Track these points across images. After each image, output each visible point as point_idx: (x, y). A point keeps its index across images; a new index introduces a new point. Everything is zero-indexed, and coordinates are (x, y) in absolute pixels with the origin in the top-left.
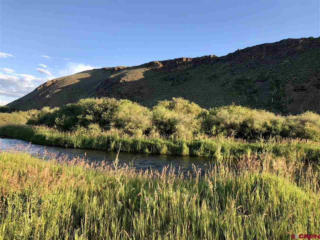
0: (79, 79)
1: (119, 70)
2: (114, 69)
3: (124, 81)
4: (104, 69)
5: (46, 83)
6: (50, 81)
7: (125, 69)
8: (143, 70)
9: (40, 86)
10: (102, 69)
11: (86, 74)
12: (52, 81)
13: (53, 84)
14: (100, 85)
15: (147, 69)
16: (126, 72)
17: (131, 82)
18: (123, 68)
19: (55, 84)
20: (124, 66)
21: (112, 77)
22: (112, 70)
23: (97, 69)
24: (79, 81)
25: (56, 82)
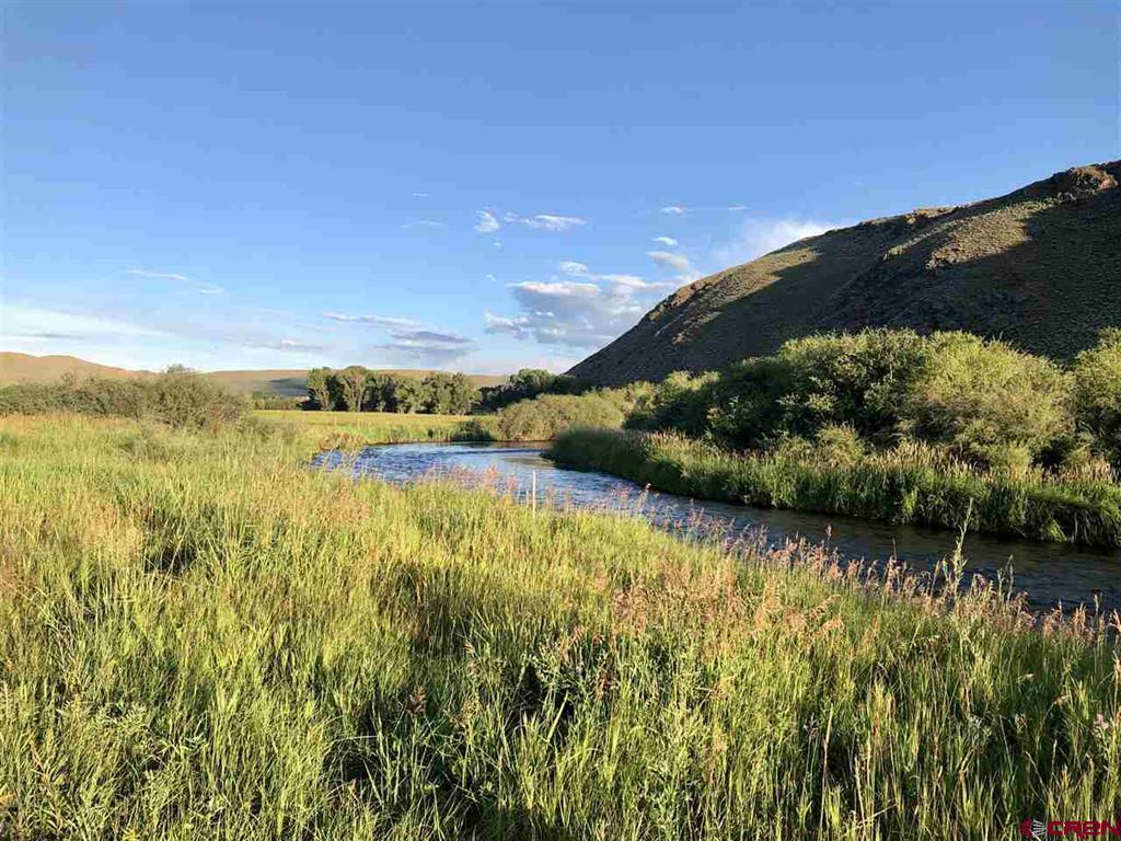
0: (776, 273)
1: (923, 221)
2: (902, 220)
3: (945, 261)
4: (866, 229)
5: (672, 297)
6: (685, 288)
7: (944, 216)
8: (1023, 211)
9: (657, 308)
10: (860, 227)
11: (803, 252)
12: (693, 287)
13: (696, 296)
14: (852, 287)
15: (1040, 206)
16: (949, 229)
17: (971, 264)
18: (936, 214)
19: (702, 295)
20: (942, 207)
21: (894, 251)
22: (896, 228)
23: (840, 231)
24: (778, 279)
25: (704, 288)
